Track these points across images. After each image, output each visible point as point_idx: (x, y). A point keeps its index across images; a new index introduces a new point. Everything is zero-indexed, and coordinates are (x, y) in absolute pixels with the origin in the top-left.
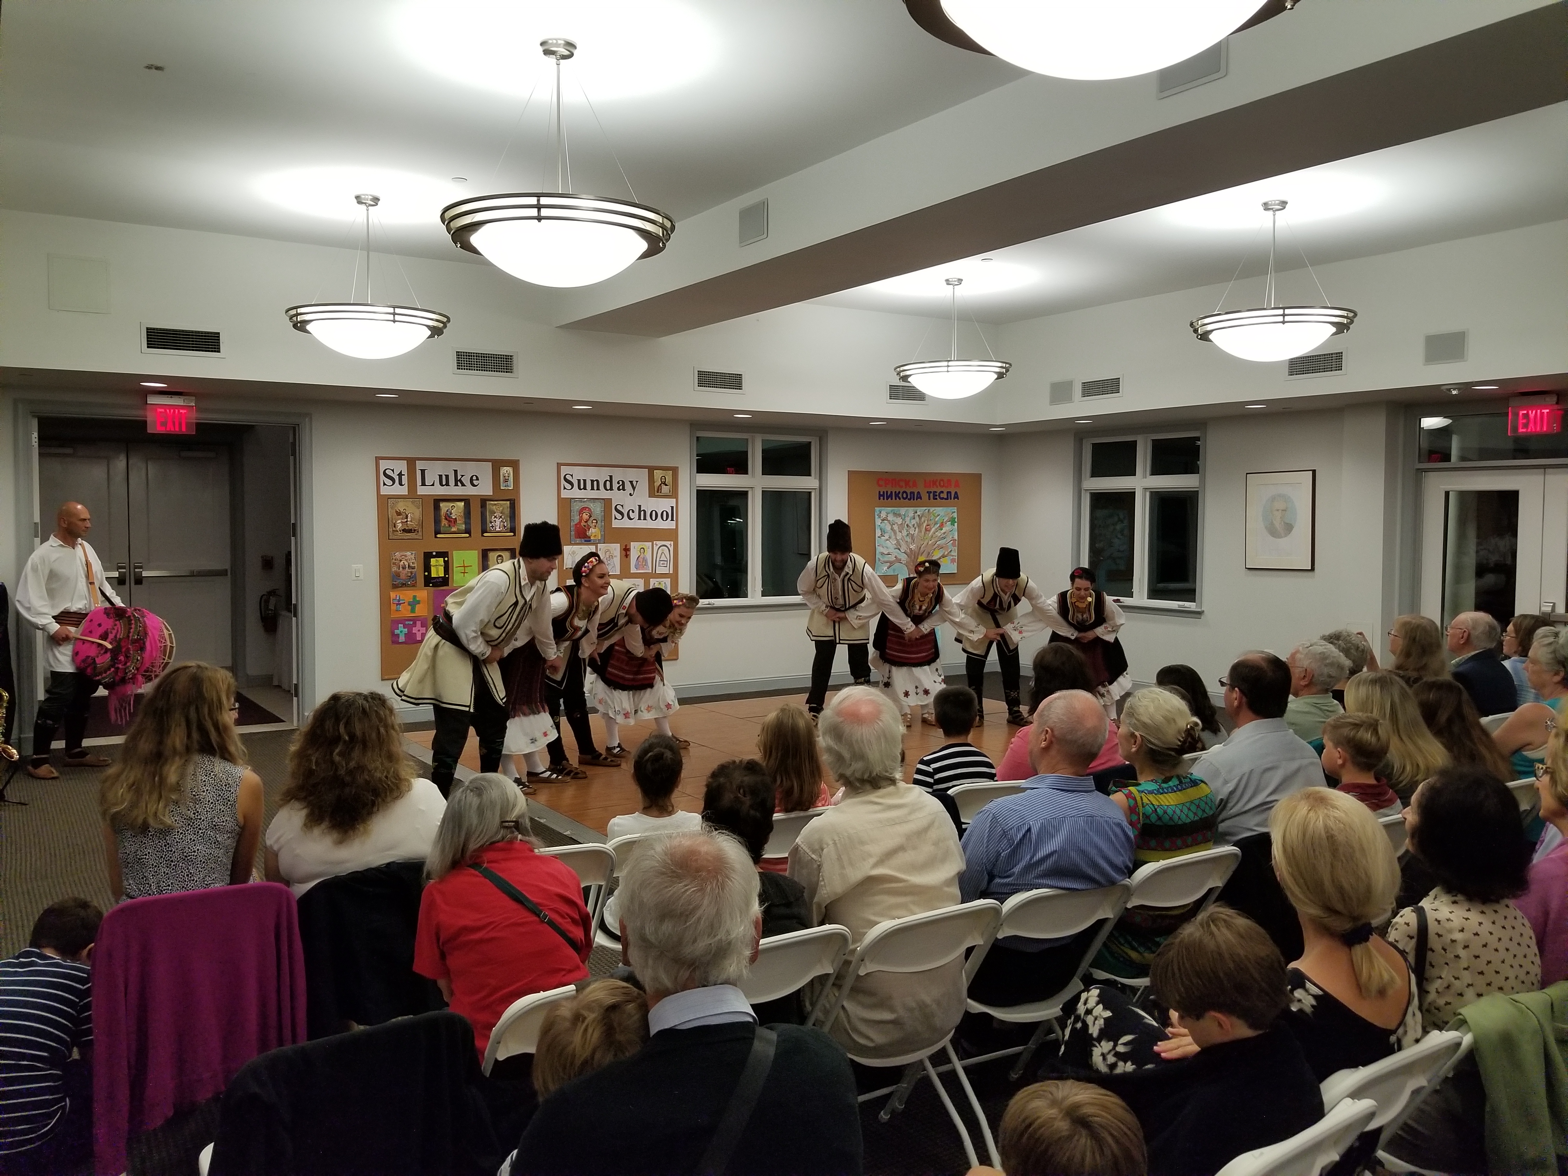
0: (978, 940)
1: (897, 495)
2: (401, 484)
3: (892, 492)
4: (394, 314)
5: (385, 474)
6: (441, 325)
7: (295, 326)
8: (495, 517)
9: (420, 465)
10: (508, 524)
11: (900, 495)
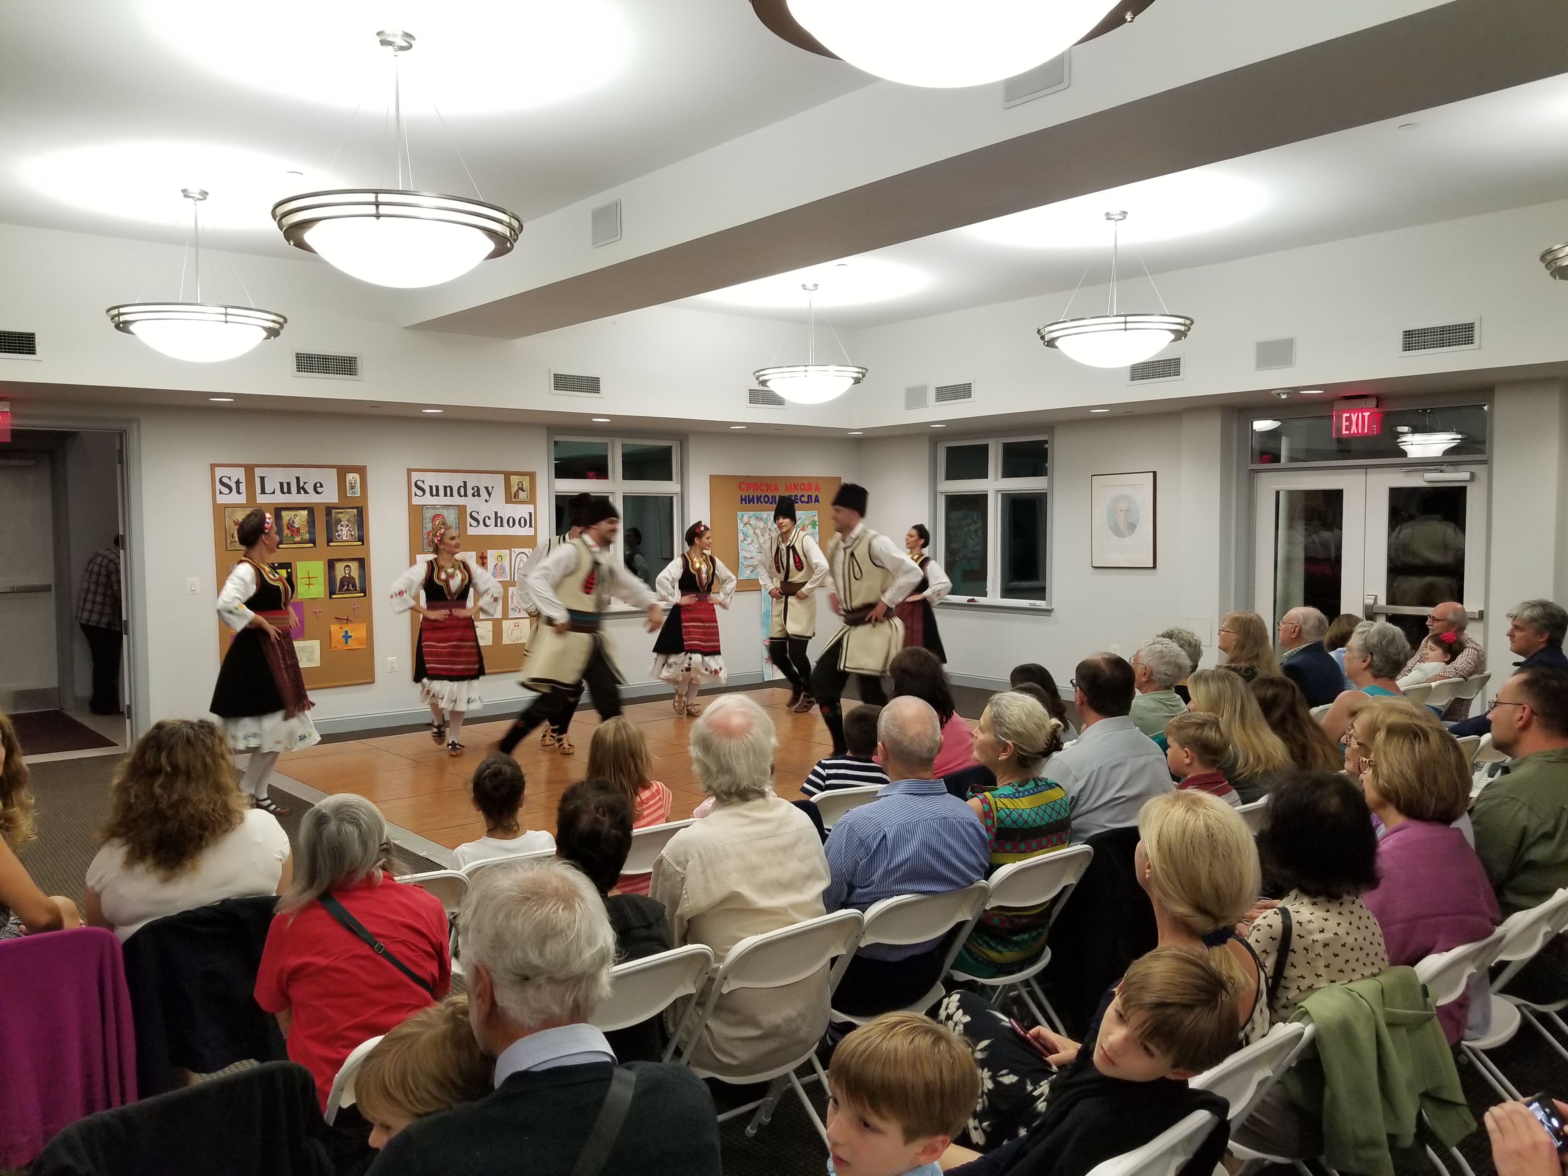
0: (840, 950)
1: (759, 499)
2: (238, 492)
3: (753, 496)
4: (226, 315)
5: (221, 482)
6: (277, 326)
7: (117, 327)
8: (342, 525)
9: (259, 472)
10: (356, 533)
11: (762, 499)
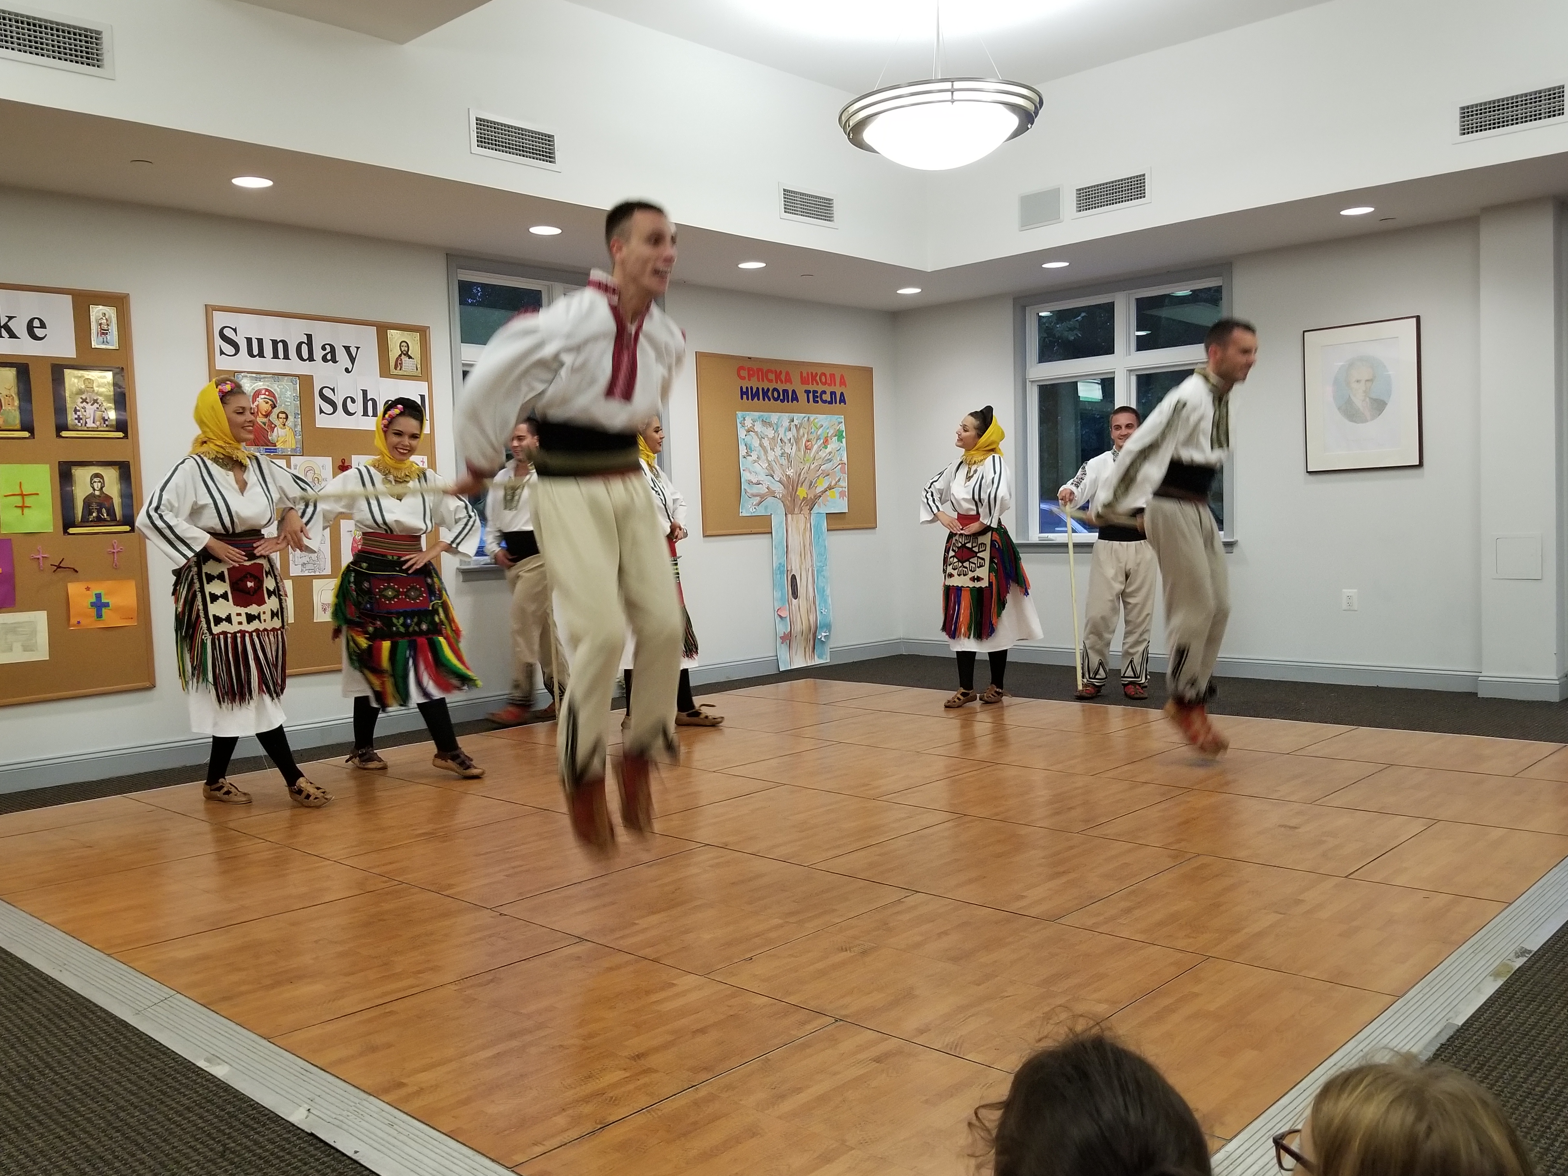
1: (765, 394)
3: (758, 388)
8: (84, 401)
10: (113, 416)
11: (770, 394)
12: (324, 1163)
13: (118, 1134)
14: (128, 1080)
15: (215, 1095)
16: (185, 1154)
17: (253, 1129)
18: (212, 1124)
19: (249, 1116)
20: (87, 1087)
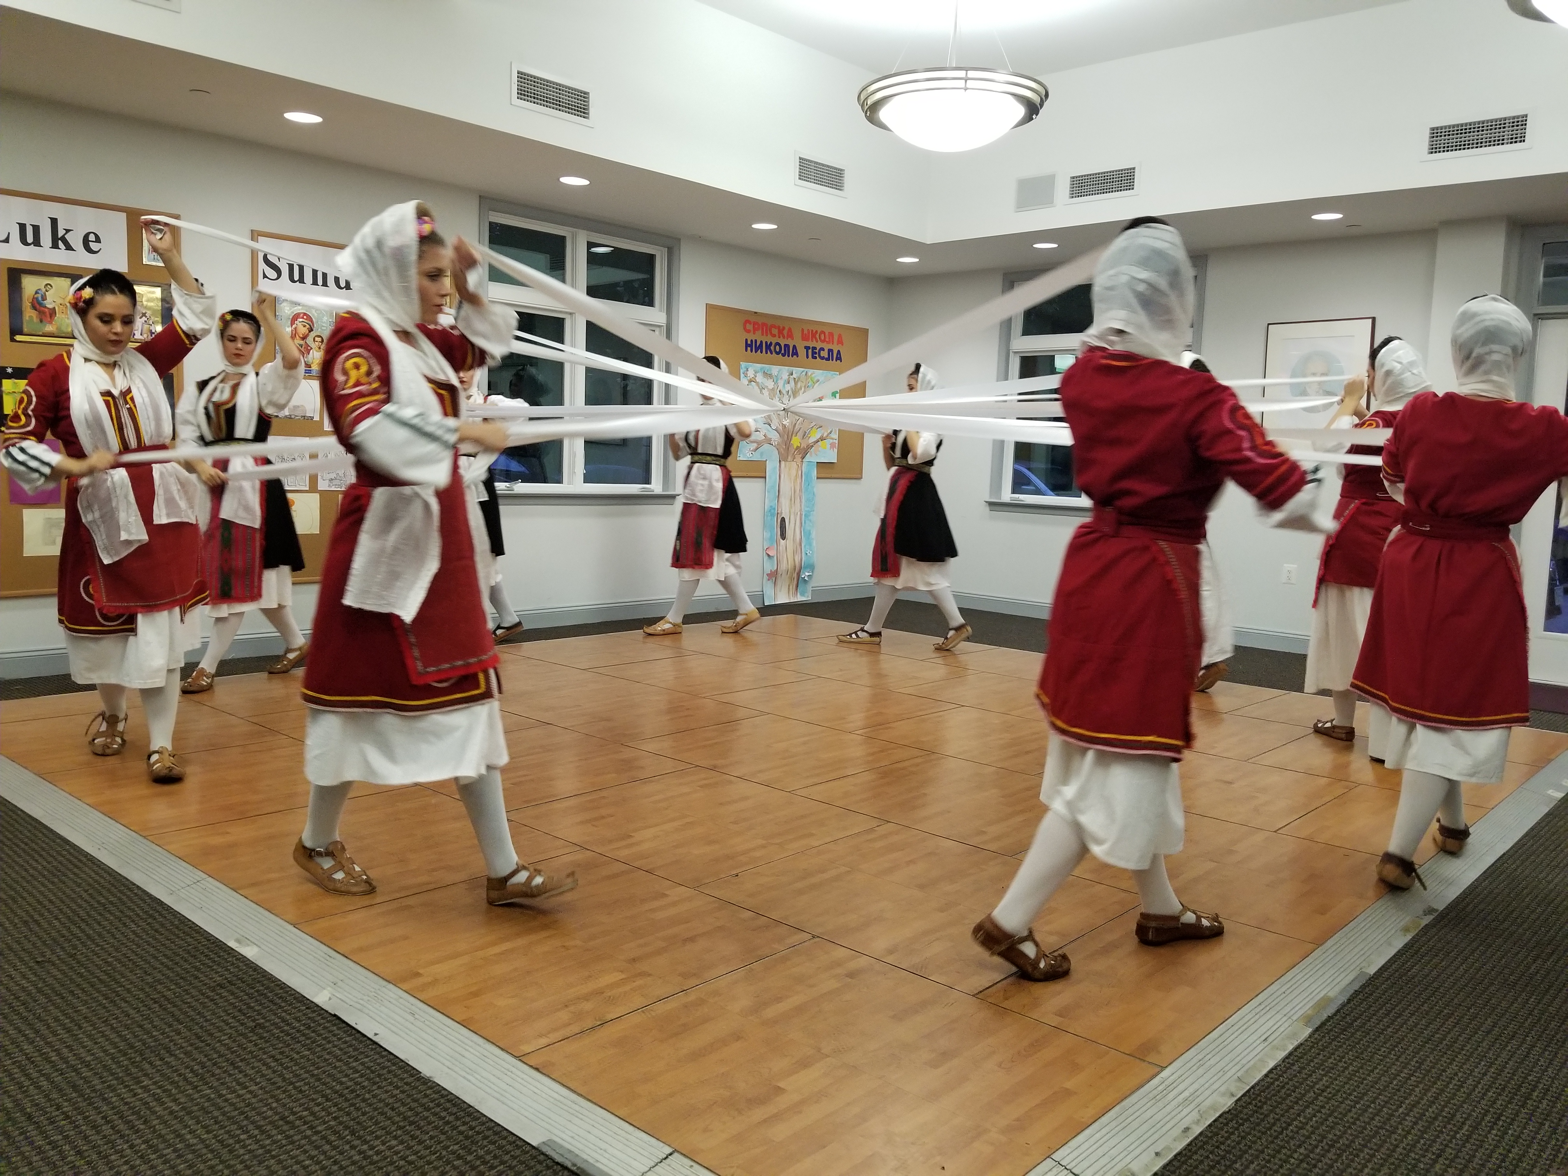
1: (768, 346)
11: (772, 348)
12: (346, 1042)
13: (156, 1005)
14: (164, 955)
15: (244, 973)
16: (218, 1027)
17: (280, 1007)
18: (241, 1001)
19: (276, 995)
20: (126, 960)
